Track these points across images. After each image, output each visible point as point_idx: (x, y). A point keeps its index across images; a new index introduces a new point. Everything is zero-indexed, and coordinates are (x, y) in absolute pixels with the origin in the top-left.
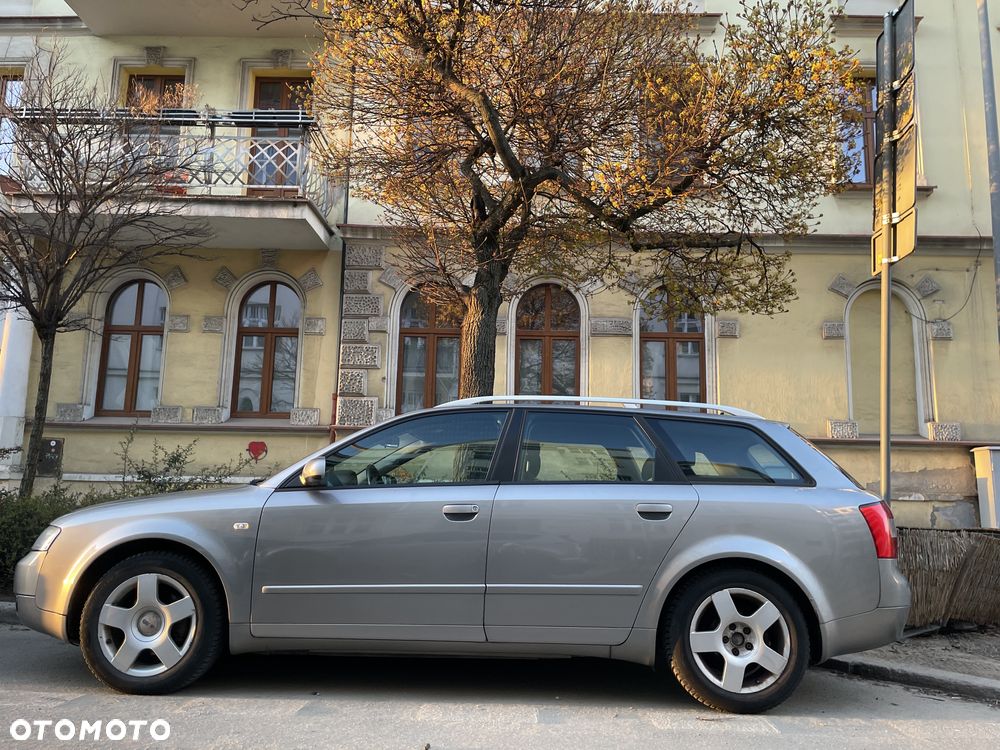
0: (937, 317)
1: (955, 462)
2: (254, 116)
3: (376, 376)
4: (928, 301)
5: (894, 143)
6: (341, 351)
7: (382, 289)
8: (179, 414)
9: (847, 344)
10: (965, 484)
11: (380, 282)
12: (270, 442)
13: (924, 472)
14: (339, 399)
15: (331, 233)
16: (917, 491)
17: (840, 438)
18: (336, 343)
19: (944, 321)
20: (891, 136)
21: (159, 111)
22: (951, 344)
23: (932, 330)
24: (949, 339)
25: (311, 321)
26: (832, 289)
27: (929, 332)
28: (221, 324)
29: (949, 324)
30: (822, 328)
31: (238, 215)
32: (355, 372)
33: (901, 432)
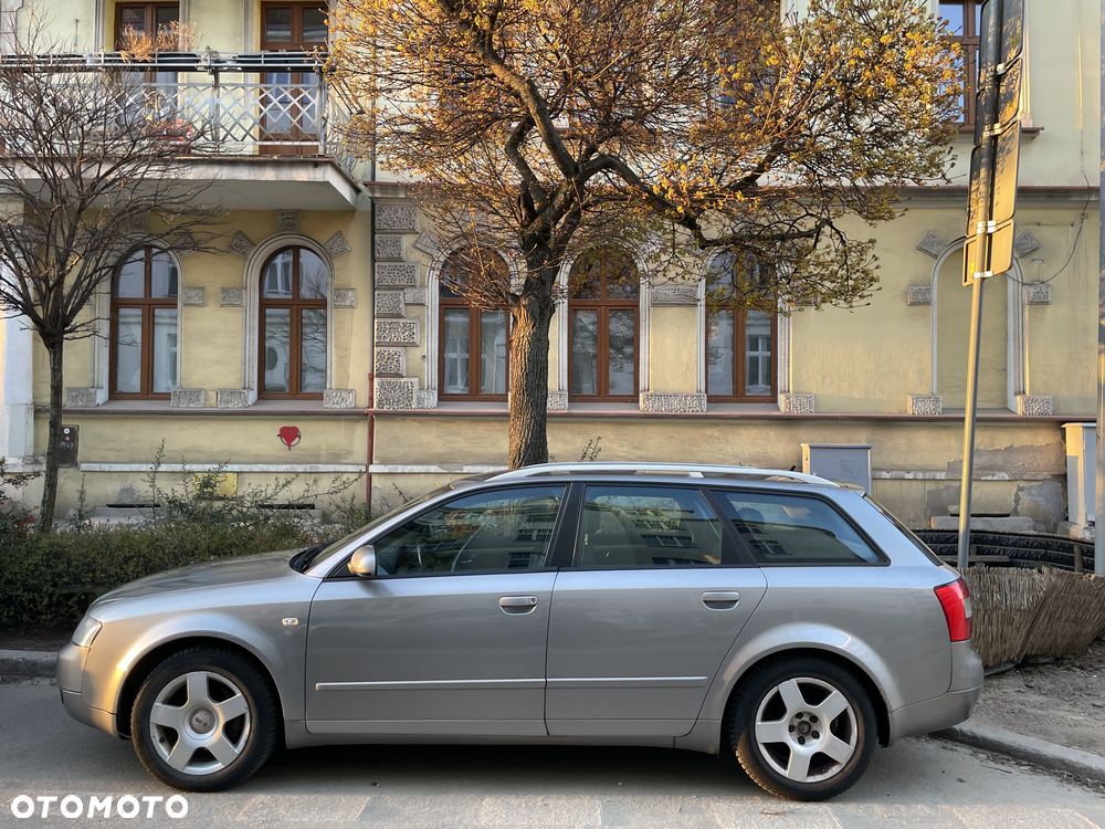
0: (1036, 278)
1: (1044, 438)
2: (262, 59)
3: (415, 354)
4: (1027, 260)
5: (995, 138)
6: (376, 327)
7: (417, 256)
8: (202, 397)
9: (934, 311)
10: (1053, 462)
11: (415, 247)
12: (303, 427)
13: (1010, 449)
14: (375, 379)
15: (357, 191)
16: (1001, 469)
17: (921, 415)
18: (369, 316)
19: (1042, 283)
20: (992, 129)
21: (154, 56)
22: (1049, 309)
23: (1029, 293)
24: (1047, 303)
25: (341, 292)
26: (920, 249)
27: (1025, 296)
28: (240, 297)
29: (1048, 286)
30: (907, 293)
31: (252, 178)
32: (392, 350)
33: (988, 406)
